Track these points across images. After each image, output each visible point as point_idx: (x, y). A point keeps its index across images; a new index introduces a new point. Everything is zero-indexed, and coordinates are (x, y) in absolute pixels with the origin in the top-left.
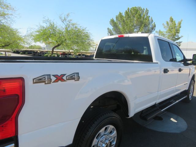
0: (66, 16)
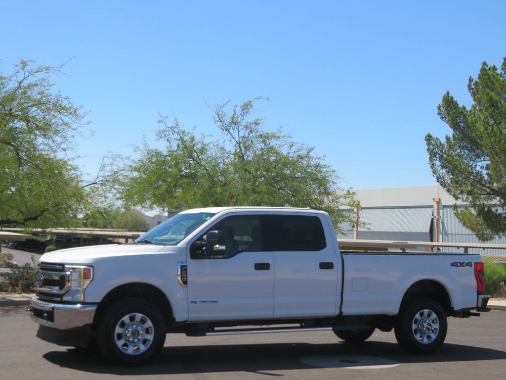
0: (238, 110)
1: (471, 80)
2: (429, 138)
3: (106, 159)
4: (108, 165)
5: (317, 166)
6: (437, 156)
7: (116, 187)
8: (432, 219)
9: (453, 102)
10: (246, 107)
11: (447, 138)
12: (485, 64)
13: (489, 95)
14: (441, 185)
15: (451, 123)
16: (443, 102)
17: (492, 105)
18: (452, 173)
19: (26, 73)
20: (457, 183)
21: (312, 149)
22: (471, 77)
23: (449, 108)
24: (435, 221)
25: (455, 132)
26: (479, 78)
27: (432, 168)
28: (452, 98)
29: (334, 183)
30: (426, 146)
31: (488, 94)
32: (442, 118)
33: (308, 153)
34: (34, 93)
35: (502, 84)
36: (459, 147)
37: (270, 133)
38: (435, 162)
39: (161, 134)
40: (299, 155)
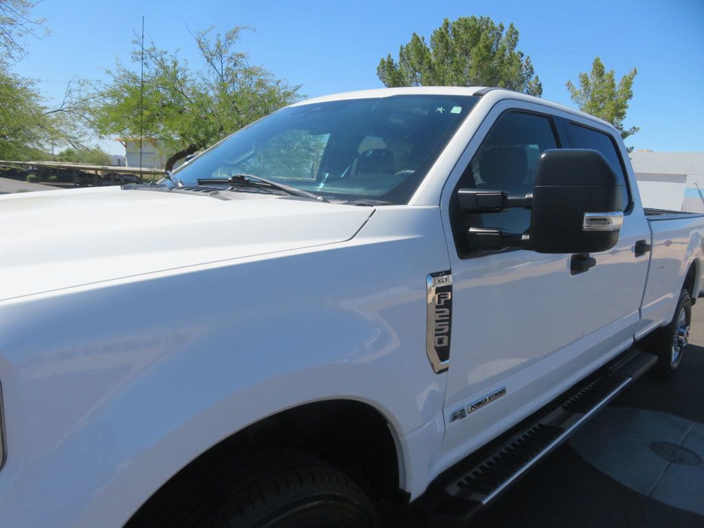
0: (223, 39)
3: (71, 84)
4: (75, 90)
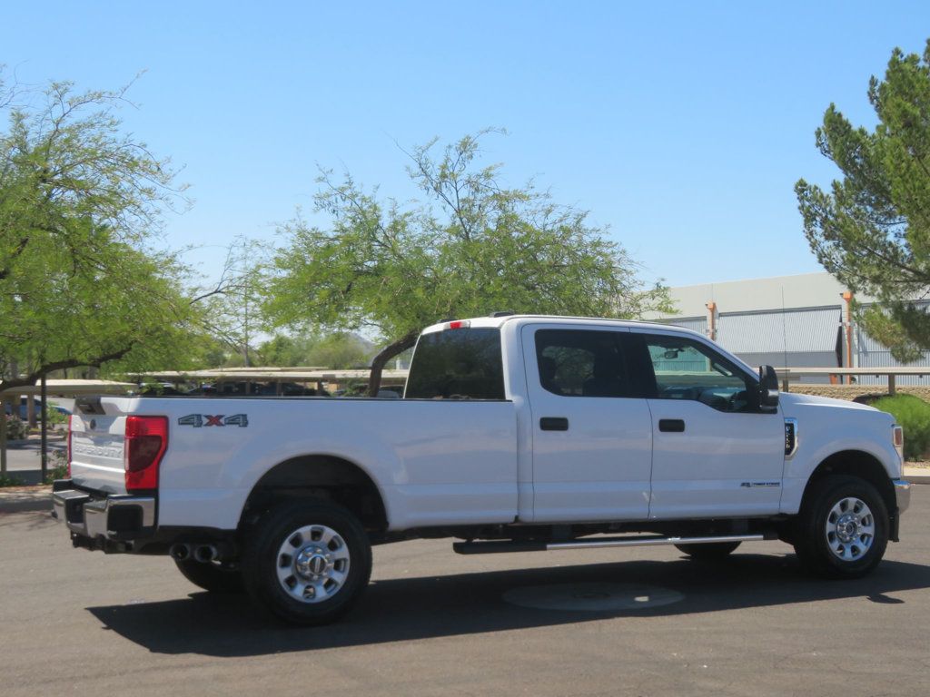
1: (873, 82)
2: (801, 188)
4: (238, 259)
5: (596, 244)
6: (818, 219)
7: (256, 295)
8: (841, 329)
9: (841, 123)
10: (466, 147)
11: (835, 185)
12: (897, 52)
13: (902, 108)
14: (827, 267)
15: (839, 160)
16: (825, 122)
17: (908, 125)
18: (843, 246)
19: (65, 105)
20: (853, 263)
21: (584, 216)
22: (873, 77)
23: (837, 133)
24: (845, 331)
25: (847, 175)
26: (888, 77)
27: (810, 240)
28: (840, 115)
29: (628, 273)
30: (798, 201)
31: (899, 105)
32: (825, 152)
33: (578, 222)
34: (85, 140)
35: (925, 86)
36: (856, 201)
37: (511, 190)
38: (813, 228)
39: (322, 202)
40: (561, 227)
